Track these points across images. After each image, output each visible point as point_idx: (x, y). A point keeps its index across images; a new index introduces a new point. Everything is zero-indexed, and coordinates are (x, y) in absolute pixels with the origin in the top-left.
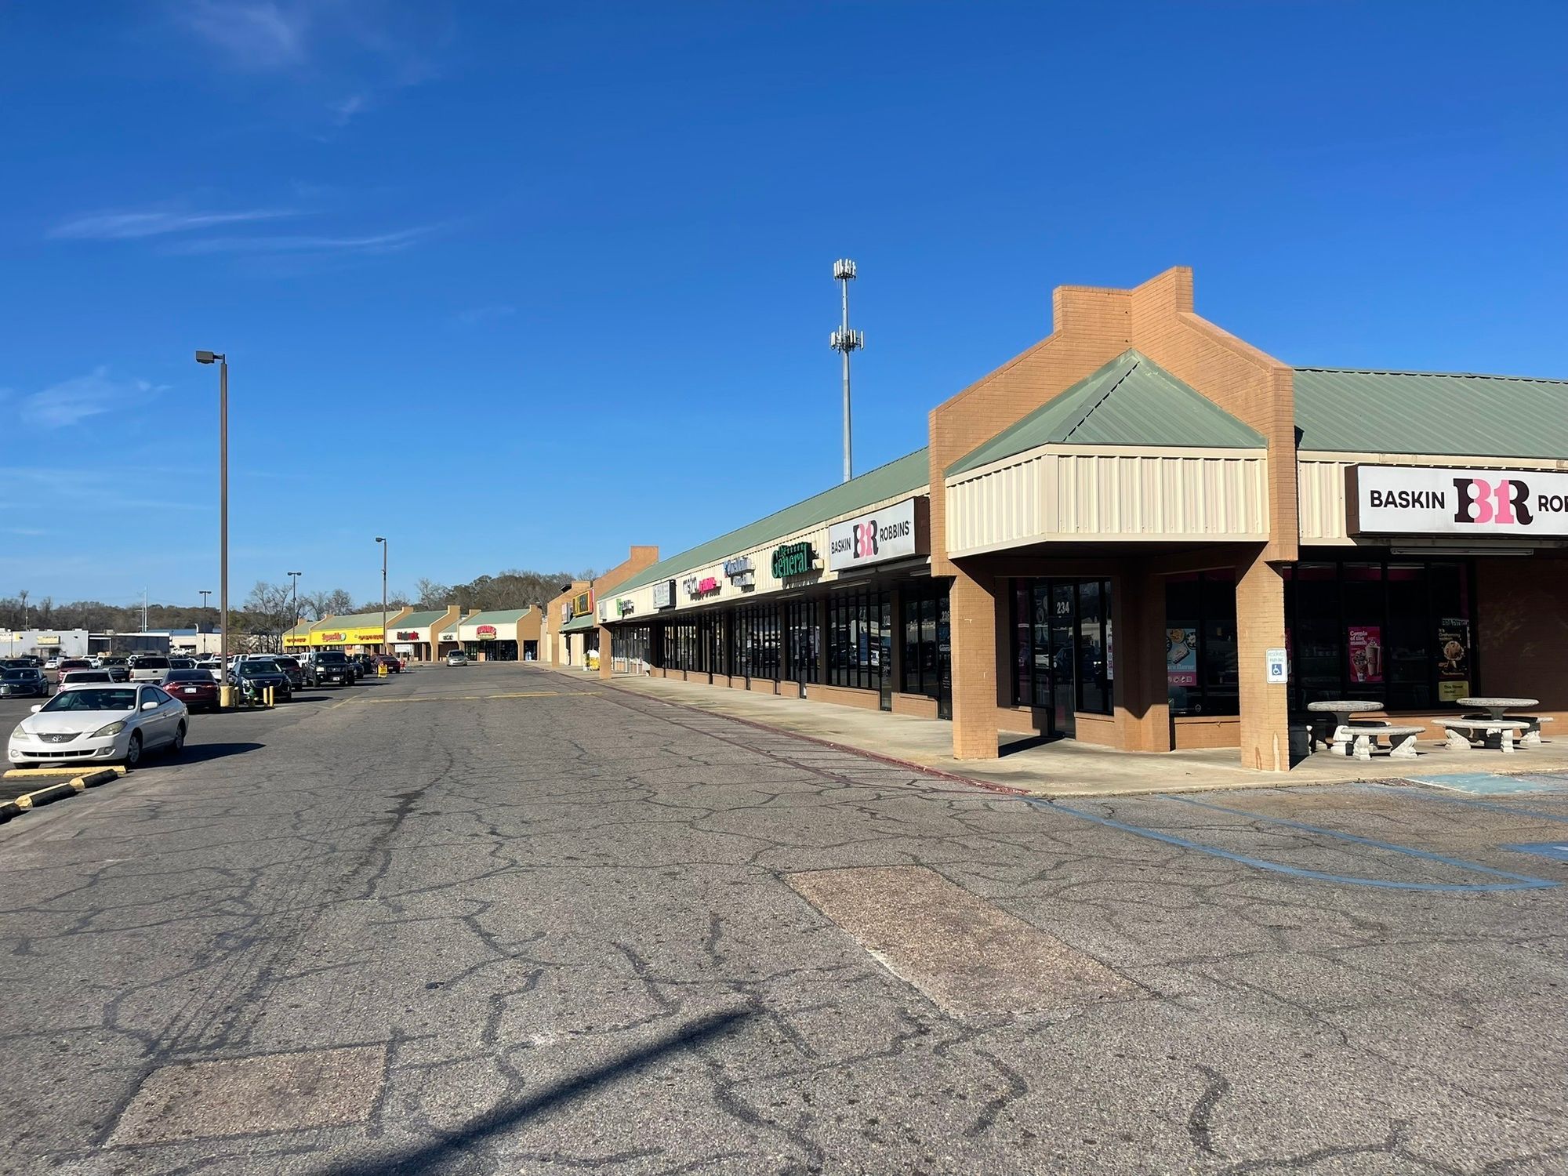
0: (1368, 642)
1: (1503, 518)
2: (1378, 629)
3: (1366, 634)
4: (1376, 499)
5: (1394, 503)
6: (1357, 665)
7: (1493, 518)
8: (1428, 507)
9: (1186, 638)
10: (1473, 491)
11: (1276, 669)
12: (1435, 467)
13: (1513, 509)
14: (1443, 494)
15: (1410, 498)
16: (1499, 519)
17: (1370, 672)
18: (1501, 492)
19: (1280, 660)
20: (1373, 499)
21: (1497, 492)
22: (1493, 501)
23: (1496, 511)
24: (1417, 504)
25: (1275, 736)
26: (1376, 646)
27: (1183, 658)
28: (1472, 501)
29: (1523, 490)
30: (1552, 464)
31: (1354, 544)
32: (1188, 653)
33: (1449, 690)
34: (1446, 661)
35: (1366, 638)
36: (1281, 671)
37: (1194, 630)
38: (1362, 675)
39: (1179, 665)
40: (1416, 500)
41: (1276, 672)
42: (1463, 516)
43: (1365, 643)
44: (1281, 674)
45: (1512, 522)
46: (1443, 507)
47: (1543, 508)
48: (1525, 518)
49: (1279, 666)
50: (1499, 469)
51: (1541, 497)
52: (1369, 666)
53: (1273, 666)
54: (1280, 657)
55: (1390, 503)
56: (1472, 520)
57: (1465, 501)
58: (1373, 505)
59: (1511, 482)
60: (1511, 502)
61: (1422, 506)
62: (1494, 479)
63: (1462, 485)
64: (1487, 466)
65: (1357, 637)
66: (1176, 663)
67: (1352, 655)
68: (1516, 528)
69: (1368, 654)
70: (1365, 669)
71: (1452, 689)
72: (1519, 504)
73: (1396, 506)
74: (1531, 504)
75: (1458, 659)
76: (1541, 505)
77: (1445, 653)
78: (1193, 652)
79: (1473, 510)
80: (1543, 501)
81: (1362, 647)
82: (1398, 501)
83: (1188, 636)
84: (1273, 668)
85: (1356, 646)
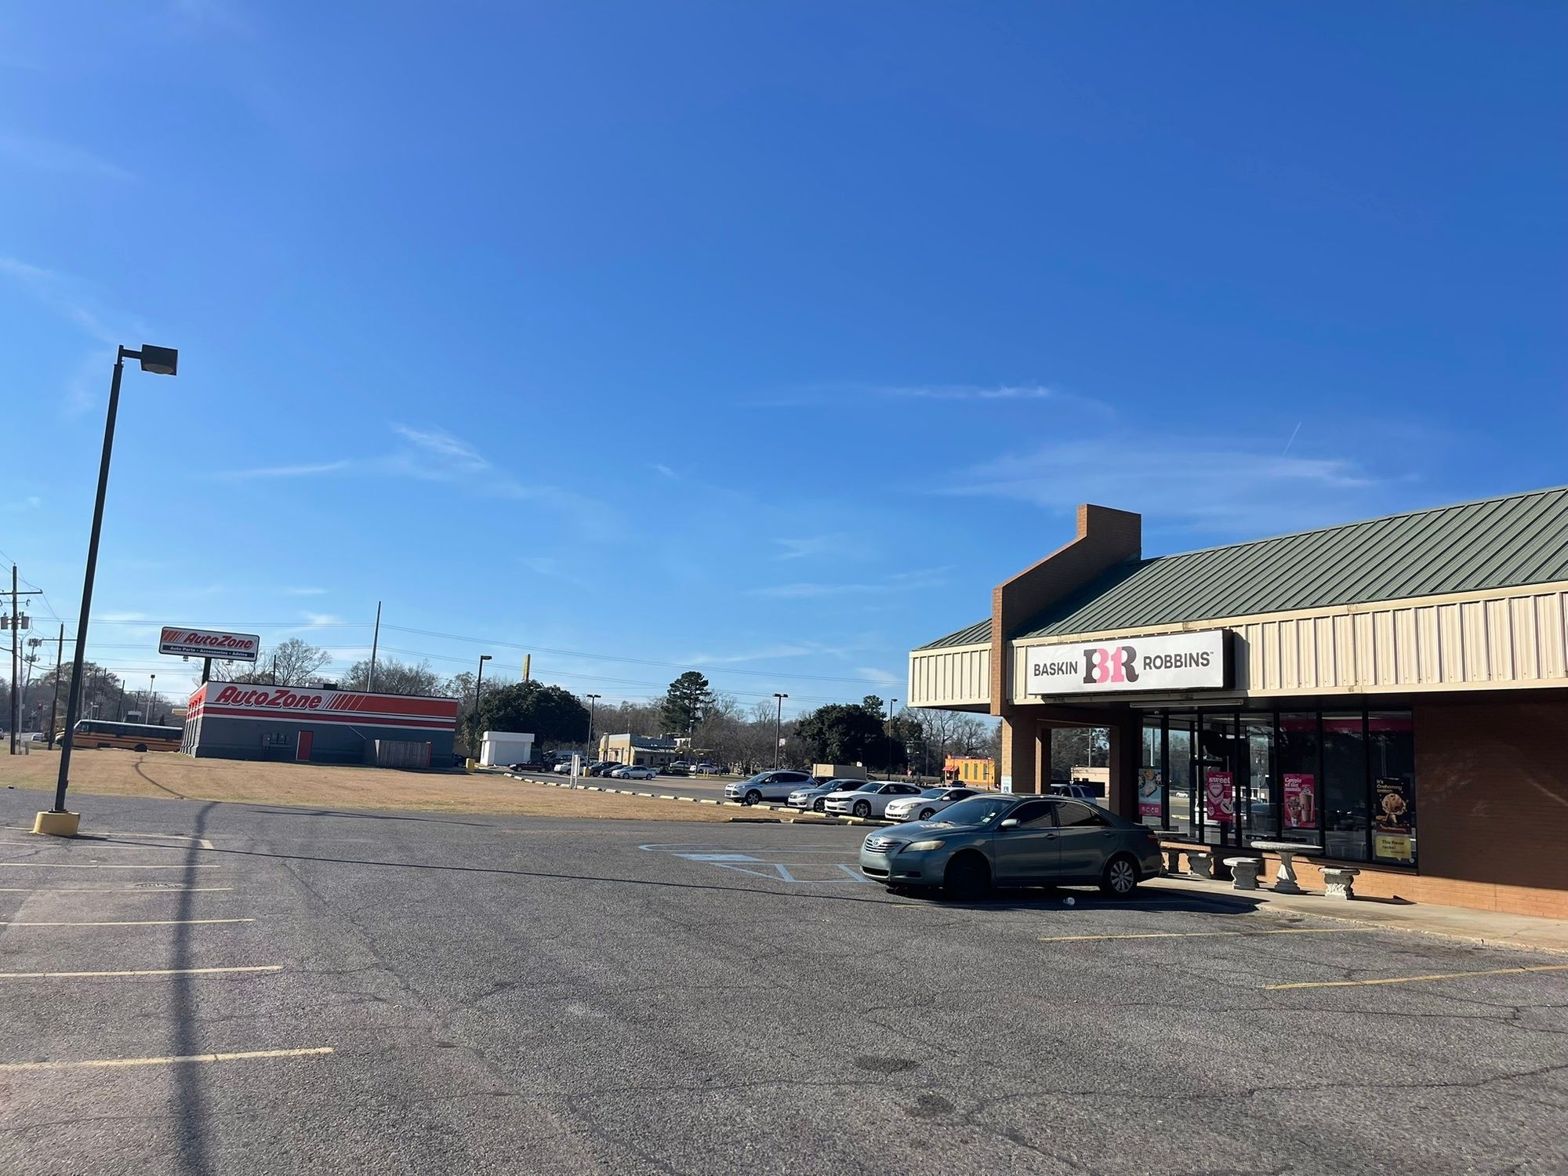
0: (1302, 789)
1: (1117, 678)
2: (1311, 776)
3: (1300, 781)
5: (1047, 672)
6: (1291, 811)
7: (1110, 679)
8: (1067, 673)
9: (1154, 777)
10: (1096, 659)
13: (1123, 670)
14: (1076, 663)
15: (1056, 668)
16: (1114, 679)
17: (1304, 818)
18: (1116, 657)
20: (1036, 670)
21: (1113, 657)
22: (1110, 664)
23: (1111, 673)
24: (1060, 672)
26: (1309, 793)
27: (1153, 792)
28: (1095, 666)
29: (1132, 654)
32: (1156, 789)
33: (1388, 845)
34: (1385, 814)
35: (1300, 785)
38: (1296, 820)
40: (1060, 669)
42: (1089, 679)
43: (1299, 790)
45: (1123, 680)
46: (1076, 673)
47: (1147, 667)
48: (1132, 676)
50: (1114, 639)
51: (1145, 658)
52: (1303, 812)
55: (1045, 672)
56: (1095, 681)
57: (1090, 666)
58: (1036, 675)
59: (1124, 648)
60: (1123, 664)
61: (1063, 673)
62: (1111, 647)
63: (1089, 654)
64: (1105, 637)
65: (1291, 783)
66: (1148, 796)
67: (1286, 800)
68: (1126, 685)
69: (1302, 800)
70: (1299, 815)
71: (1392, 845)
72: (1128, 665)
73: (1048, 675)
74: (1138, 665)
75: (1398, 813)
76: (1145, 664)
77: (1384, 805)
78: (1159, 789)
79: (1096, 673)
80: (1148, 661)
81: (1296, 794)
82: (1049, 670)
83: (1157, 775)
85: (1290, 792)
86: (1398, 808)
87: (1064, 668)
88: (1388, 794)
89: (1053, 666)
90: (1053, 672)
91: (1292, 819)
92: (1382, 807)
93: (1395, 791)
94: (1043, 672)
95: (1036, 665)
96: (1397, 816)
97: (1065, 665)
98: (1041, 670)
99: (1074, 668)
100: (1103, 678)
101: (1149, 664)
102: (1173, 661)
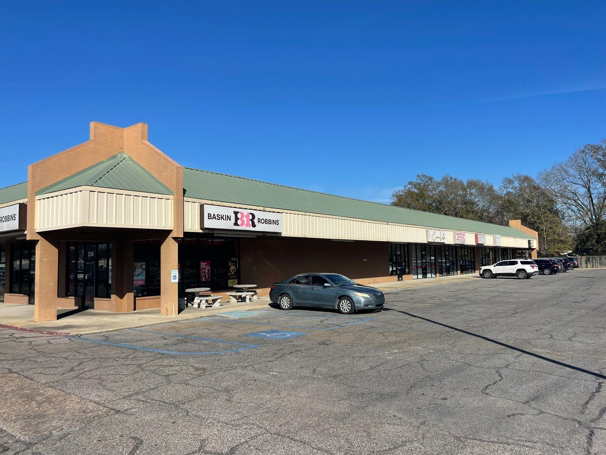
0: (207, 267)
1: (247, 225)
2: (210, 262)
3: (206, 264)
4: (210, 216)
5: (215, 218)
6: (203, 275)
7: (245, 225)
8: (226, 220)
9: (141, 266)
10: (239, 216)
11: (174, 277)
12: (228, 207)
13: (250, 222)
14: (230, 216)
15: (220, 217)
16: (247, 226)
17: (207, 277)
18: (247, 217)
19: (176, 274)
20: (209, 216)
21: (246, 216)
22: (245, 219)
23: (246, 223)
24: (222, 219)
25: (173, 302)
26: (209, 268)
27: (140, 274)
28: (239, 219)
29: (253, 216)
30: (262, 208)
31: (202, 232)
32: (142, 272)
33: (231, 282)
34: (231, 272)
35: (206, 265)
36: (176, 278)
37: (145, 263)
38: (204, 278)
39: (138, 277)
40: (222, 218)
41: (174, 278)
42: (236, 224)
43: (205, 267)
44: (176, 279)
45: (250, 226)
46: (230, 220)
47: (259, 222)
48: (254, 225)
49: (175, 276)
50: (247, 209)
51: (258, 219)
52: (207, 275)
53: (173, 276)
54: (176, 273)
55: (214, 218)
56: (239, 225)
57: (237, 219)
58: (209, 218)
59: (250, 213)
60: (250, 220)
61: (224, 220)
62: (246, 212)
63: (236, 213)
64: (243, 208)
65: (203, 265)
66: (137, 276)
67: (201, 271)
68: (251, 228)
69: (207, 271)
70: (205, 276)
71: (232, 282)
72: (252, 220)
73: (216, 219)
74: (256, 221)
75: (234, 272)
76: (258, 221)
78: (144, 272)
79: (239, 222)
80: (259, 220)
81: (205, 269)
82: (217, 217)
83: (143, 265)
84: (173, 277)
85: (202, 268)
86: (234, 270)
87: (224, 217)
88: (231, 266)
89: (218, 216)
90: (218, 218)
91: (203, 278)
92: (230, 270)
93: (233, 265)
94: (213, 218)
95: (209, 214)
96: (234, 273)
97: (224, 216)
98: (212, 216)
99: (229, 218)
100: (243, 224)
101: (260, 221)
102: (268, 221)
